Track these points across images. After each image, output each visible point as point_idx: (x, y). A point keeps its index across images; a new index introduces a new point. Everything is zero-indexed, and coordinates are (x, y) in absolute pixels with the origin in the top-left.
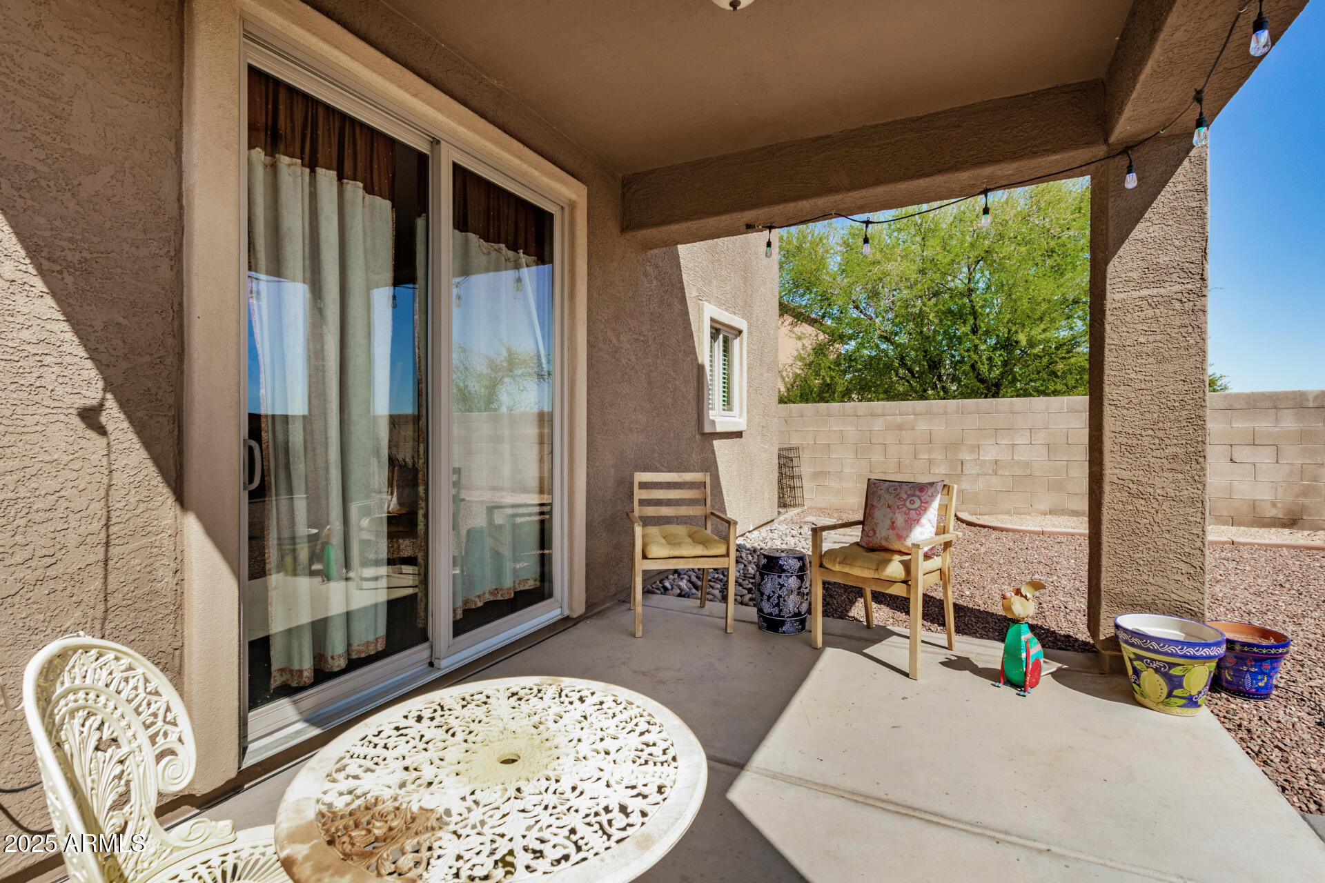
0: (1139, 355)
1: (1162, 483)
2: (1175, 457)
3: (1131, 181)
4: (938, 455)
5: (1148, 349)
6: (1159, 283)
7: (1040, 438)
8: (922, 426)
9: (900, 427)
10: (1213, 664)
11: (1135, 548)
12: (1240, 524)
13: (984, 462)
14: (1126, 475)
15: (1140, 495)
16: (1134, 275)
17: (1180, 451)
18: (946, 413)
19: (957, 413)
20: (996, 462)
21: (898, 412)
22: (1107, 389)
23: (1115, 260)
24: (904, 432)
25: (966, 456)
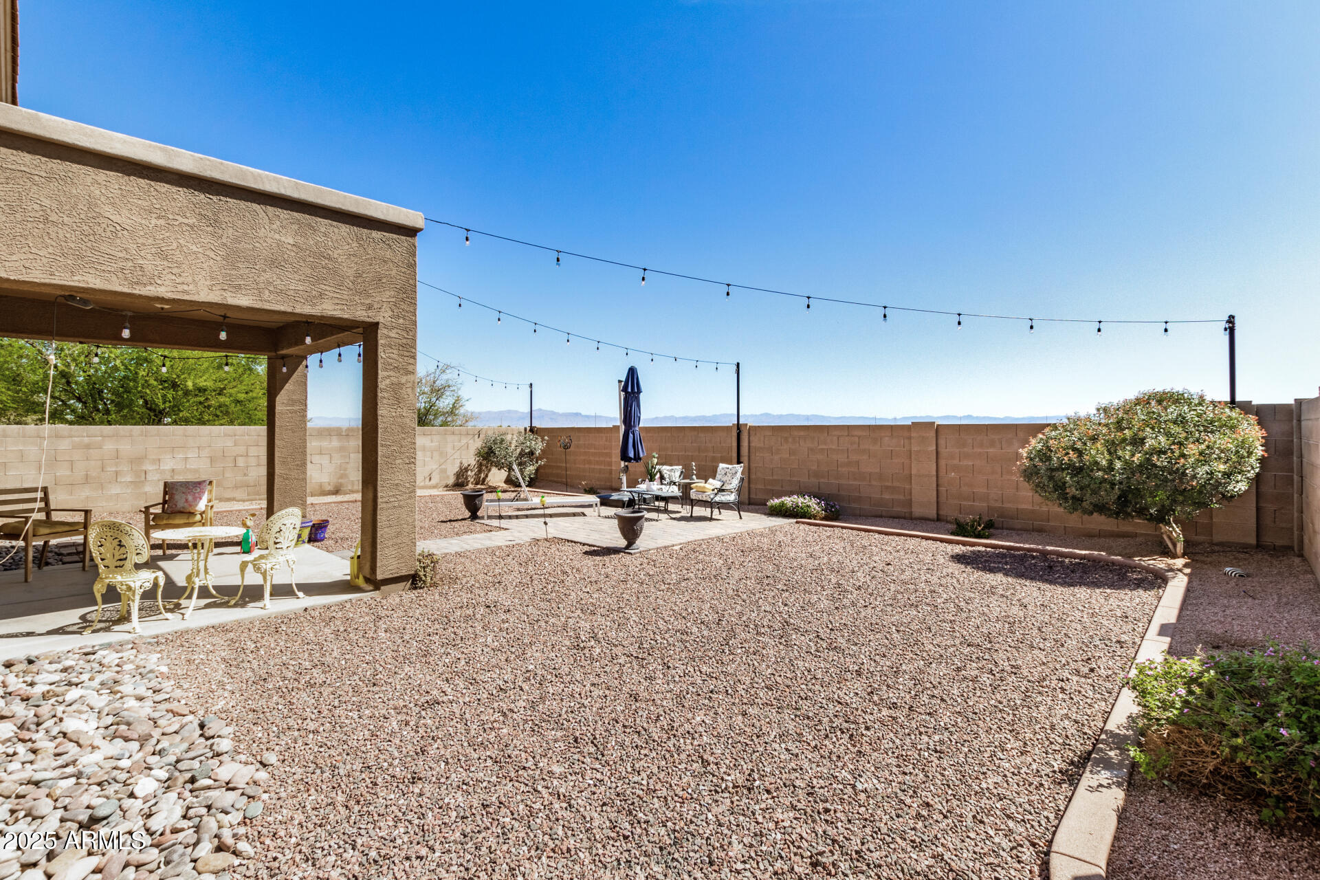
0: (286, 430)
1: (294, 474)
2: (298, 465)
3: (284, 370)
4: (125, 468)
5: (289, 427)
6: (293, 405)
7: (205, 453)
8: (109, 446)
9: (88, 447)
10: (309, 529)
11: (285, 497)
12: (315, 495)
13: (164, 471)
14: (283, 472)
15: (287, 479)
16: (285, 401)
17: (299, 463)
18: (131, 436)
19: (142, 435)
20: (173, 470)
21: (85, 434)
22: (276, 441)
23: (279, 396)
24: (91, 451)
25: (148, 467)
